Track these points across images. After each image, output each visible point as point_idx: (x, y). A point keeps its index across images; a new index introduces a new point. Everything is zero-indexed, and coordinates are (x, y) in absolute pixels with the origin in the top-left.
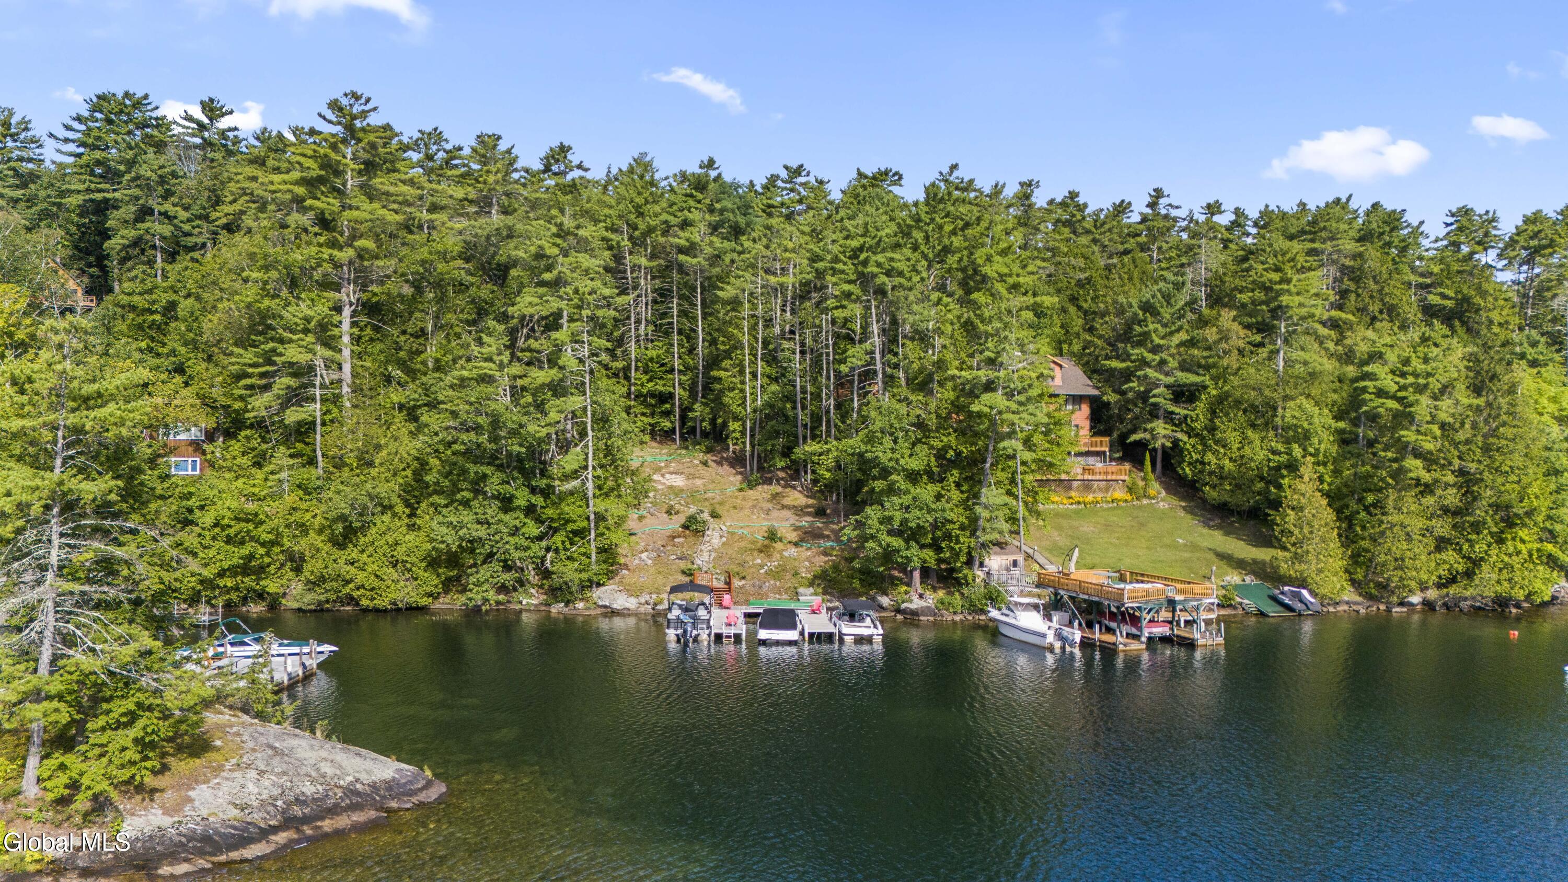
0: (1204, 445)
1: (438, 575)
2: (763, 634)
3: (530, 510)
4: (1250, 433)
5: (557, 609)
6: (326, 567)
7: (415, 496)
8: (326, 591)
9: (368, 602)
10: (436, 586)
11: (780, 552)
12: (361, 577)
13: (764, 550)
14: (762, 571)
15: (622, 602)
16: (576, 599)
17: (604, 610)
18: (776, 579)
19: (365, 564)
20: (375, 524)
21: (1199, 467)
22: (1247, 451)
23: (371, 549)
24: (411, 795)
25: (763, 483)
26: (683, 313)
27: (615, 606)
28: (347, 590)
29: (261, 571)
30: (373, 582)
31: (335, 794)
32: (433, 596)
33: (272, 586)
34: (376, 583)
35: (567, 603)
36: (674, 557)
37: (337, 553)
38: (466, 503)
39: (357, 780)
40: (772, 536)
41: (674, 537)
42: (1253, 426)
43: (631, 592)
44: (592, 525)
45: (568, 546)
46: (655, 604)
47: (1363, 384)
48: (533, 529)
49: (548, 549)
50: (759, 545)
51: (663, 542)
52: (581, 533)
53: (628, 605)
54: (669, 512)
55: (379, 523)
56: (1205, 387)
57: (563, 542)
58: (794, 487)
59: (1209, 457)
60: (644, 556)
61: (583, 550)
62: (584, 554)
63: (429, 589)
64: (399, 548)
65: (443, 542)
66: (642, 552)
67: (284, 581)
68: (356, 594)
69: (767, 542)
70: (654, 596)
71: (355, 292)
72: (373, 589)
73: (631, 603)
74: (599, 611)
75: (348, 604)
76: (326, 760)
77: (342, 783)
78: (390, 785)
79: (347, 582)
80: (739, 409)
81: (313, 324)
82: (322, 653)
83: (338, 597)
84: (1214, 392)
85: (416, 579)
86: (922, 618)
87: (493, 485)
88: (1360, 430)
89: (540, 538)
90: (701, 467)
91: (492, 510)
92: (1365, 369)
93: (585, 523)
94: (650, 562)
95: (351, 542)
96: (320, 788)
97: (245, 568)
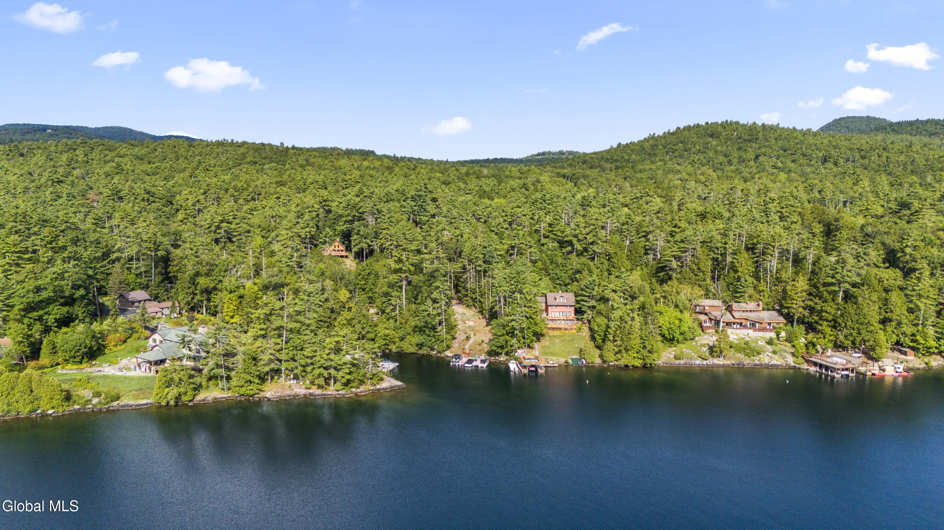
1: (418, 347)
5: (439, 355)
6: (399, 344)
8: (398, 351)
9: (405, 353)
10: (417, 349)
12: (405, 347)
13: (480, 345)
19: (405, 345)
23: (406, 342)
27: (449, 355)
28: (402, 350)
29: (388, 345)
30: (407, 348)
32: (417, 351)
33: (390, 348)
35: (441, 354)
36: (462, 345)
37: (401, 342)
38: (422, 335)
41: (464, 340)
43: (451, 353)
45: (440, 344)
50: (479, 343)
51: (461, 341)
52: (443, 341)
55: (408, 337)
62: (443, 345)
64: (411, 342)
65: (418, 341)
69: (481, 343)
74: (446, 356)
75: (402, 353)
78: (400, 385)
79: (402, 348)
83: (400, 352)
85: (414, 348)
87: (427, 332)
94: (457, 346)
97: (386, 344)
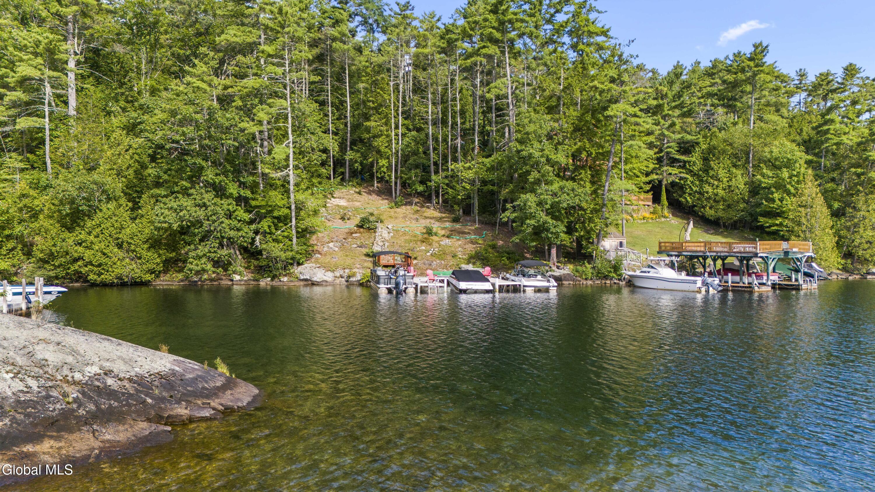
0: (701, 181)
1: (160, 256)
2: (463, 285)
3: (240, 200)
4: (734, 170)
5: (265, 282)
6: (54, 245)
7: (137, 191)
8: (56, 267)
9: (96, 277)
10: (158, 264)
11: (438, 242)
12: (88, 255)
13: (425, 241)
14: (428, 254)
15: (319, 275)
16: (280, 275)
17: (305, 283)
18: (442, 259)
19: (92, 243)
20: (101, 210)
21: (697, 196)
22: (733, 183)
23: (98, 230)
24: (208, 397)
25: (406, 205)
26: (335, 89)
27: (315, 279)
28: (75, 267)
30: (100, 258)
31: (65, 395)
32: (156, 273)
34: (103, 260)
35: (273, 278)
36: (355, 246)
37: (67, 234)
38: (185, 192)
39: (108, 373)
40: (429, 232)
41: (352, 233)
42: (735, 166)
43: (326, 269)
44: (293, 214)
45: (274, 231)
46: (349, 277)
47: (825, 128)
48: (241, 214)
49: (256, 232)
50: (420, 238)
51: (344, 236)
52: (285, 220)
53: (325, 278)
54: (343, 218)
55: (105, 210)
56: (698, 144)
57: (269, 227)
58: (428, 207)
59: (707, 188)
60: (331, 245)
61: (286, 234)
62: (287, 237)
63: (151, 266)
64: (123, 231)
65: (165, 222)
66: (329, 242)
67: (15, 261)
68: (84, 270)
69: (426, 236)
70: (347, 271)
71: (79, 45)
72: (100, 265)
73: (329, 276)
74: (302, 283)
75: (77, 281)
76: (46, 342)
77: (78, 376)
79: (76, 260)
80: (387, 150)
81: (41, 47)
82: (49, 293)
83: (67, 274)
84: (704, 147)
85: (140, 258)
86: (564, 282)
87: (210, 175)
88: (823, 160)
89: (251, 222)
90: (356, 195)
91: (209, 197)
92: (828, 117)
93: (287, 211)
94: (337, 249)
95: (79, 225)
96: (33, 384)
